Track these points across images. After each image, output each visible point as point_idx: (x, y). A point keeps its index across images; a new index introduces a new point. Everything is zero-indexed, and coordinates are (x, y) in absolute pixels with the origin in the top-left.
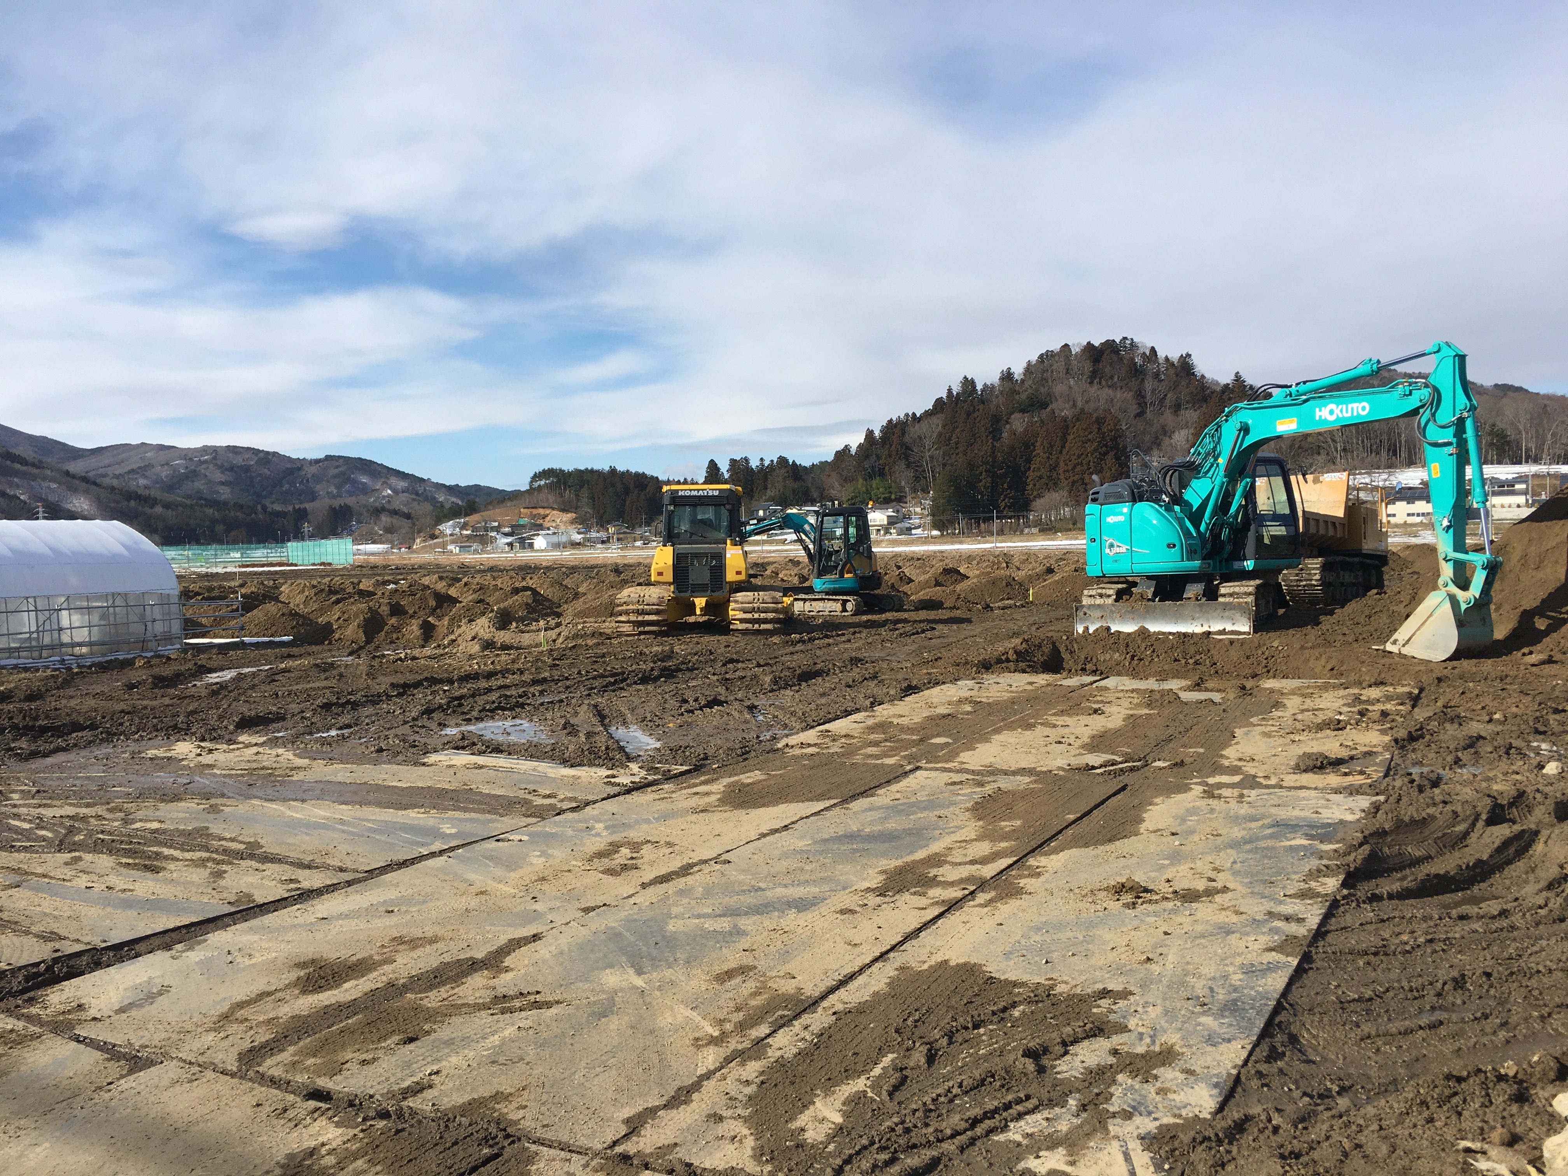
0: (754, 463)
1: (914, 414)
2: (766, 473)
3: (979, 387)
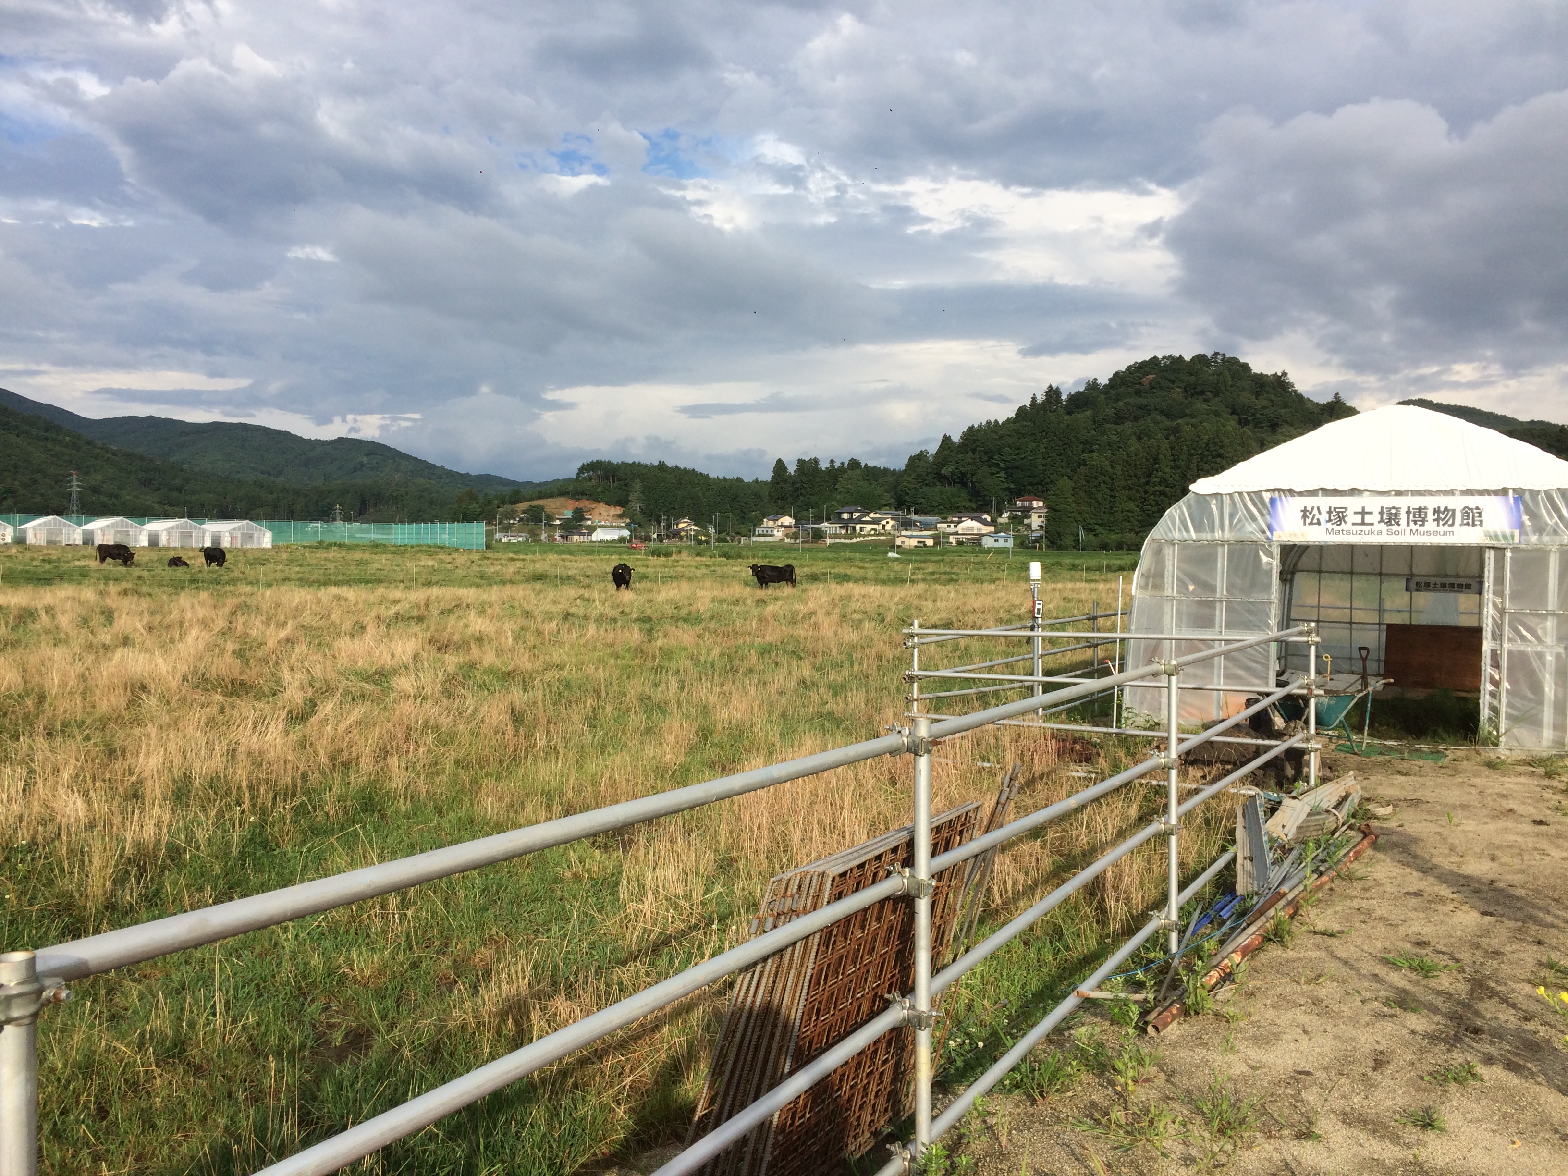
0: (824, 465)
1: (996, 421)
2: (835, 474)
3: (1064, 397)
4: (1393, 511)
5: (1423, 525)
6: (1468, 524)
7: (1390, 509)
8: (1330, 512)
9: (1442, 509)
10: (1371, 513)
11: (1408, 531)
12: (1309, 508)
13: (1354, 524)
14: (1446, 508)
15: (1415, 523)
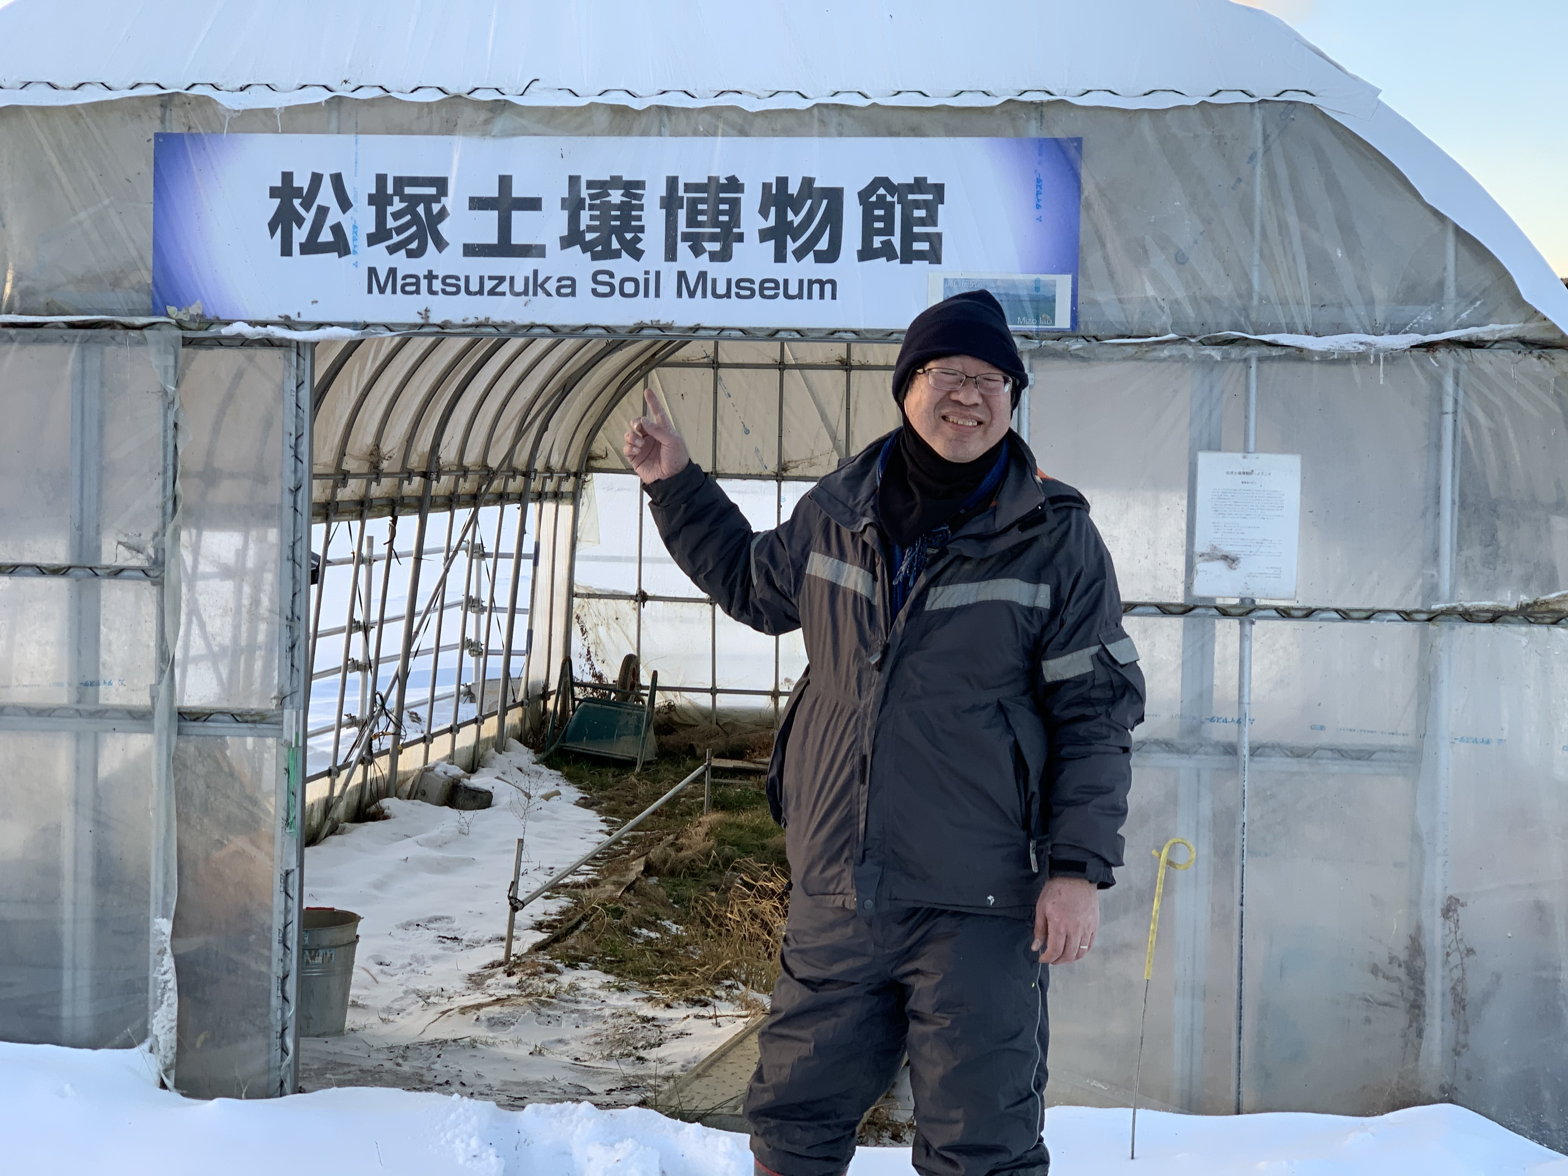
4: (616, 196)
5: (724, 256)
6: (887, 252)
7: (601, 187)
8: (379, 200)
9: (793, 188)
10: (533, 204)
11: (669, 284)
12: (302, 181)
13: (471, 250)
14: (808, 182)
15: (697, 251)
